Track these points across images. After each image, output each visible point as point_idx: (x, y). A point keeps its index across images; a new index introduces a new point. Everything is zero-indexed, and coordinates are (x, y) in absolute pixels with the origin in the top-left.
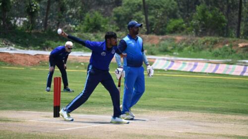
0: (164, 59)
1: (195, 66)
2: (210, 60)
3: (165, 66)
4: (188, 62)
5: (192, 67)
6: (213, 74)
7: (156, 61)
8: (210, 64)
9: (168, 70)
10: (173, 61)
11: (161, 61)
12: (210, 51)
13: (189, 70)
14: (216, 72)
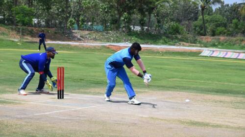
0: (208, 50)
1: (226, 54)
2: (236, 51)
3: (208, 54)
4: (222, 52)
5: (224, 55)
6: (236, 59)
7: (204, 51)
8: (235, 53)
9: (210, 57)
10: (213, 51)
11: (207, 51)
12: (239, 45)
13: (222, 57)
14: (238, 58)
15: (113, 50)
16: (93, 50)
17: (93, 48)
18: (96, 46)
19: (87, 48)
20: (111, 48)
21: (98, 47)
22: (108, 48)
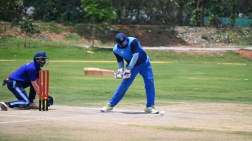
15: (244, 58)
16: (212, 58)
17: (212, 55)
18: (217, 52)
19: (202, 56)
20: (243, 53)
21: (221, 53)
22: (238, 54)
